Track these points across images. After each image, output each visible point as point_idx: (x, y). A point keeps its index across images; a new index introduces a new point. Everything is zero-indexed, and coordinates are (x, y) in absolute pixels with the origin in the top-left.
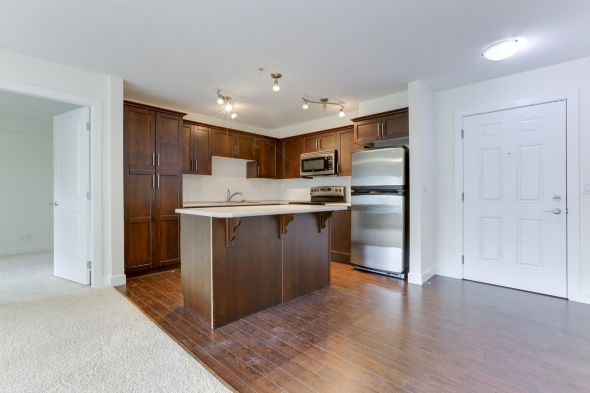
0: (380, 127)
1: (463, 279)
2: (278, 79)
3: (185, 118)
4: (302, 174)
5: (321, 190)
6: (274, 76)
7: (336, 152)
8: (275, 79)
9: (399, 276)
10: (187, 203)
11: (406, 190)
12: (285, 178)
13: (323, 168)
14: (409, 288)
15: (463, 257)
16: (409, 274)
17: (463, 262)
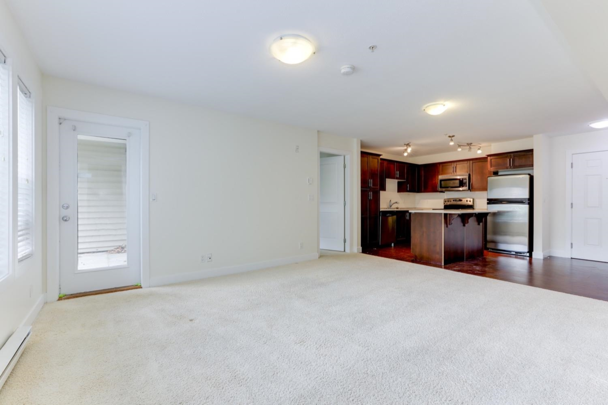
0: (510, 160)
1: (572, 258)
2: (453, 138)
3: (381, 157)
4: (440, 189)
5: (453, 201)
6: (450, 137)
7: (469, 175)
8: (450, 138)
9: (525, 255)
10: (382, 208)
11: (531, 201)
12: (424, 192)
13: (458, 185)
14: (533, 261)
15: (572, 244)
16: (533, 253)
17: (572, 247)
